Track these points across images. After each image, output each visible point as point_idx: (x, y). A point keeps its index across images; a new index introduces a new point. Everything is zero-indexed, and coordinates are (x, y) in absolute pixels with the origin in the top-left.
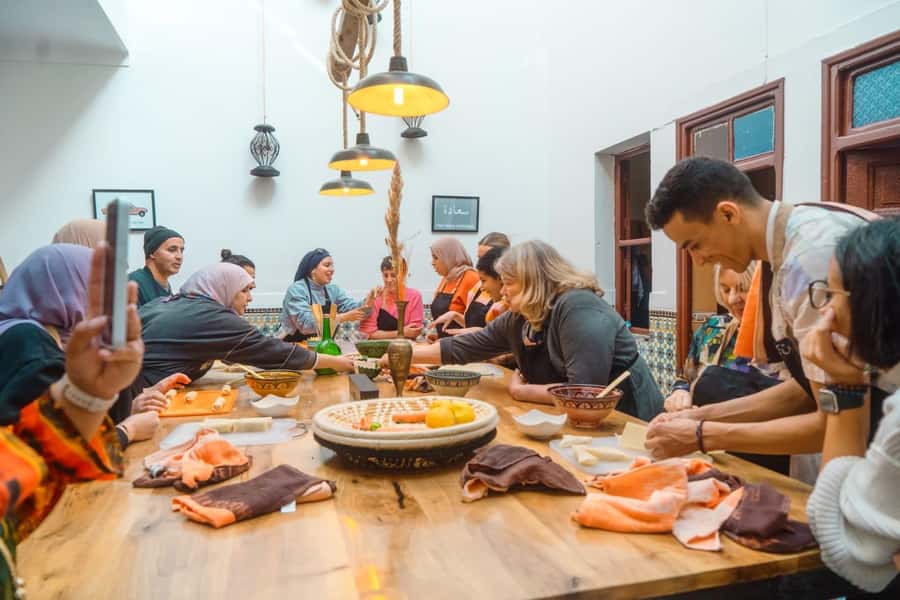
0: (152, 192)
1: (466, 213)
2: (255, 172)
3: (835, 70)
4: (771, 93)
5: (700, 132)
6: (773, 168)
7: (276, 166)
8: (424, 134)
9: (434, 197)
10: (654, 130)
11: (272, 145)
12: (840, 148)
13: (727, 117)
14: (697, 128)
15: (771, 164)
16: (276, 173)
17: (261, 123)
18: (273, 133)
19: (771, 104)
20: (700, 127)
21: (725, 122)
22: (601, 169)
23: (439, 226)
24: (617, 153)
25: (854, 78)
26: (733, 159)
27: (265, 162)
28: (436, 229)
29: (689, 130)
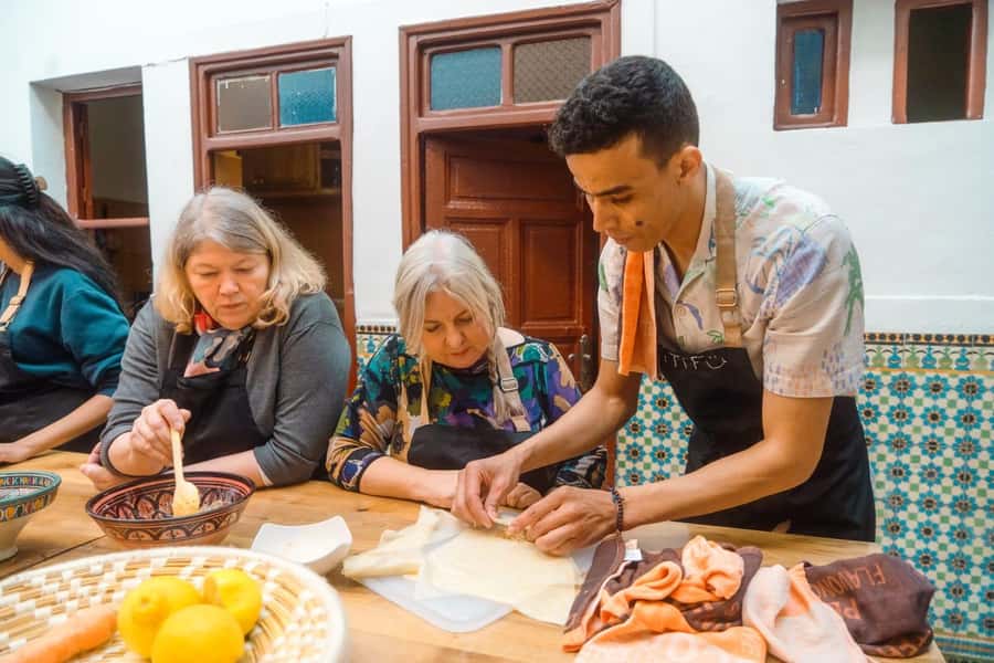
3: (414, 41)
4: (334, 51)
5: (227, 82)
6: (338, 142)
10: (149, 65)
12: (421, 129)
13: (269, 70)
14: (221, 76)
15: (337, 137)
19: (333, 65)
20: (227, 74)
21: (266, 74)
22: (41, 109)
24: (65, 89)
25: (432, 55)
26: (279, 125)
29: (208, 75)
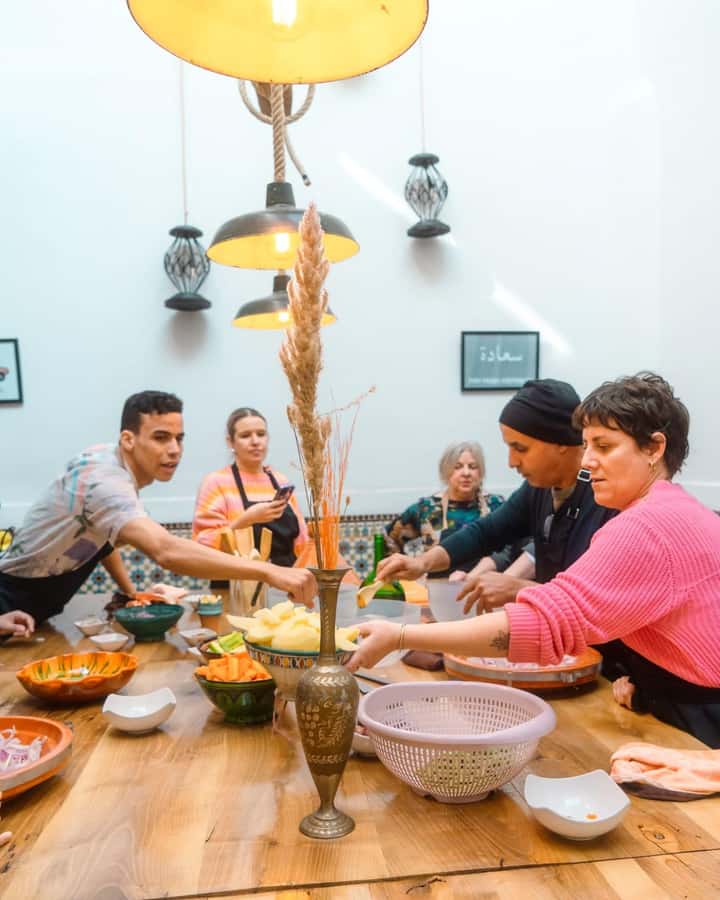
0: (15, 342)
1: (519, 359)
2: (175, 303)
7: (205, 293)
8: (444, 230)
9: (464, 334)
11: (197, 259)
16: (205, 304)
17: (180, 223)
18: (199, 239)
23: (471, 382)
27: (188, 287)
28: (467, 386)
